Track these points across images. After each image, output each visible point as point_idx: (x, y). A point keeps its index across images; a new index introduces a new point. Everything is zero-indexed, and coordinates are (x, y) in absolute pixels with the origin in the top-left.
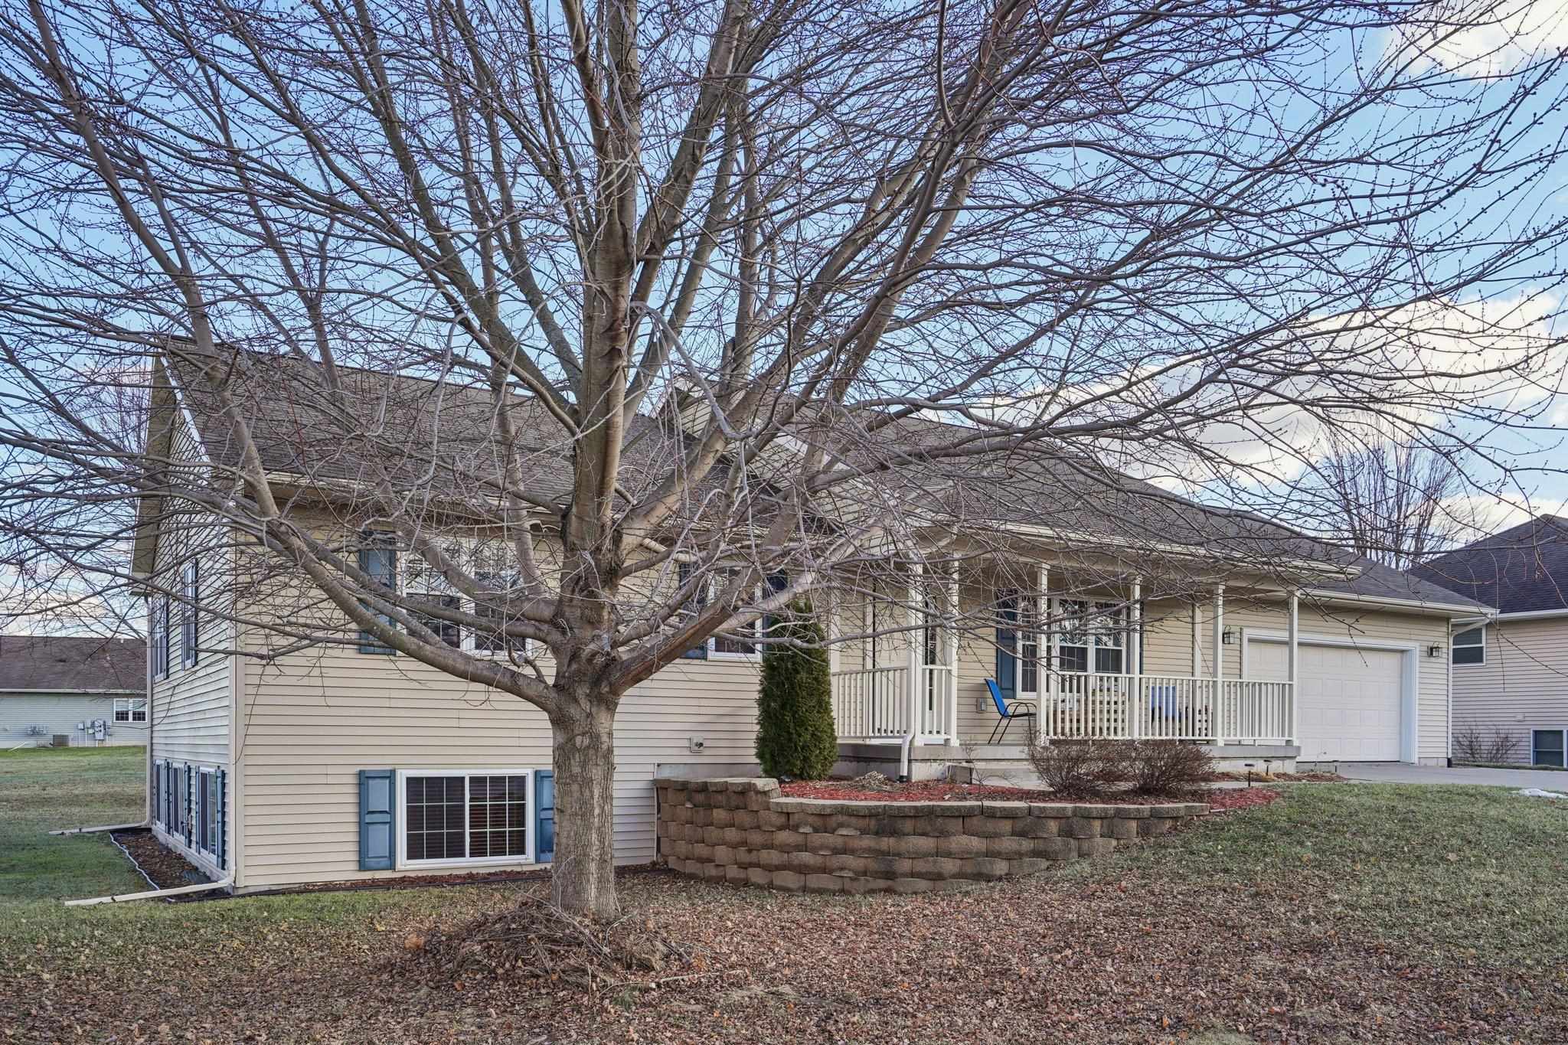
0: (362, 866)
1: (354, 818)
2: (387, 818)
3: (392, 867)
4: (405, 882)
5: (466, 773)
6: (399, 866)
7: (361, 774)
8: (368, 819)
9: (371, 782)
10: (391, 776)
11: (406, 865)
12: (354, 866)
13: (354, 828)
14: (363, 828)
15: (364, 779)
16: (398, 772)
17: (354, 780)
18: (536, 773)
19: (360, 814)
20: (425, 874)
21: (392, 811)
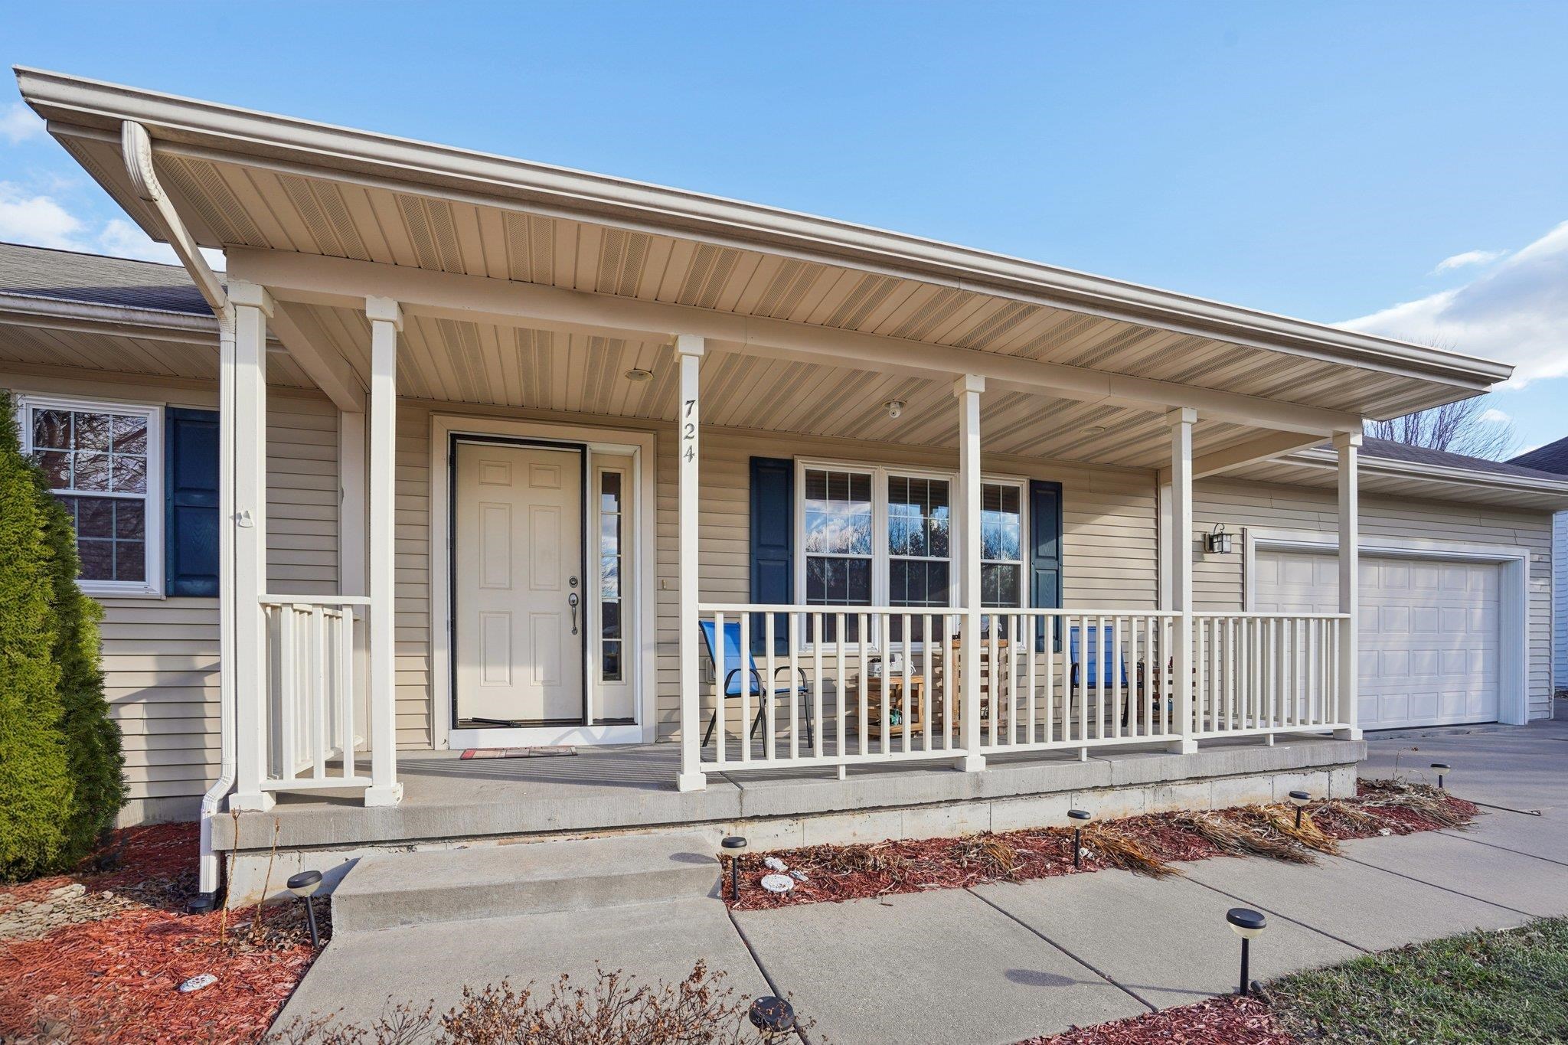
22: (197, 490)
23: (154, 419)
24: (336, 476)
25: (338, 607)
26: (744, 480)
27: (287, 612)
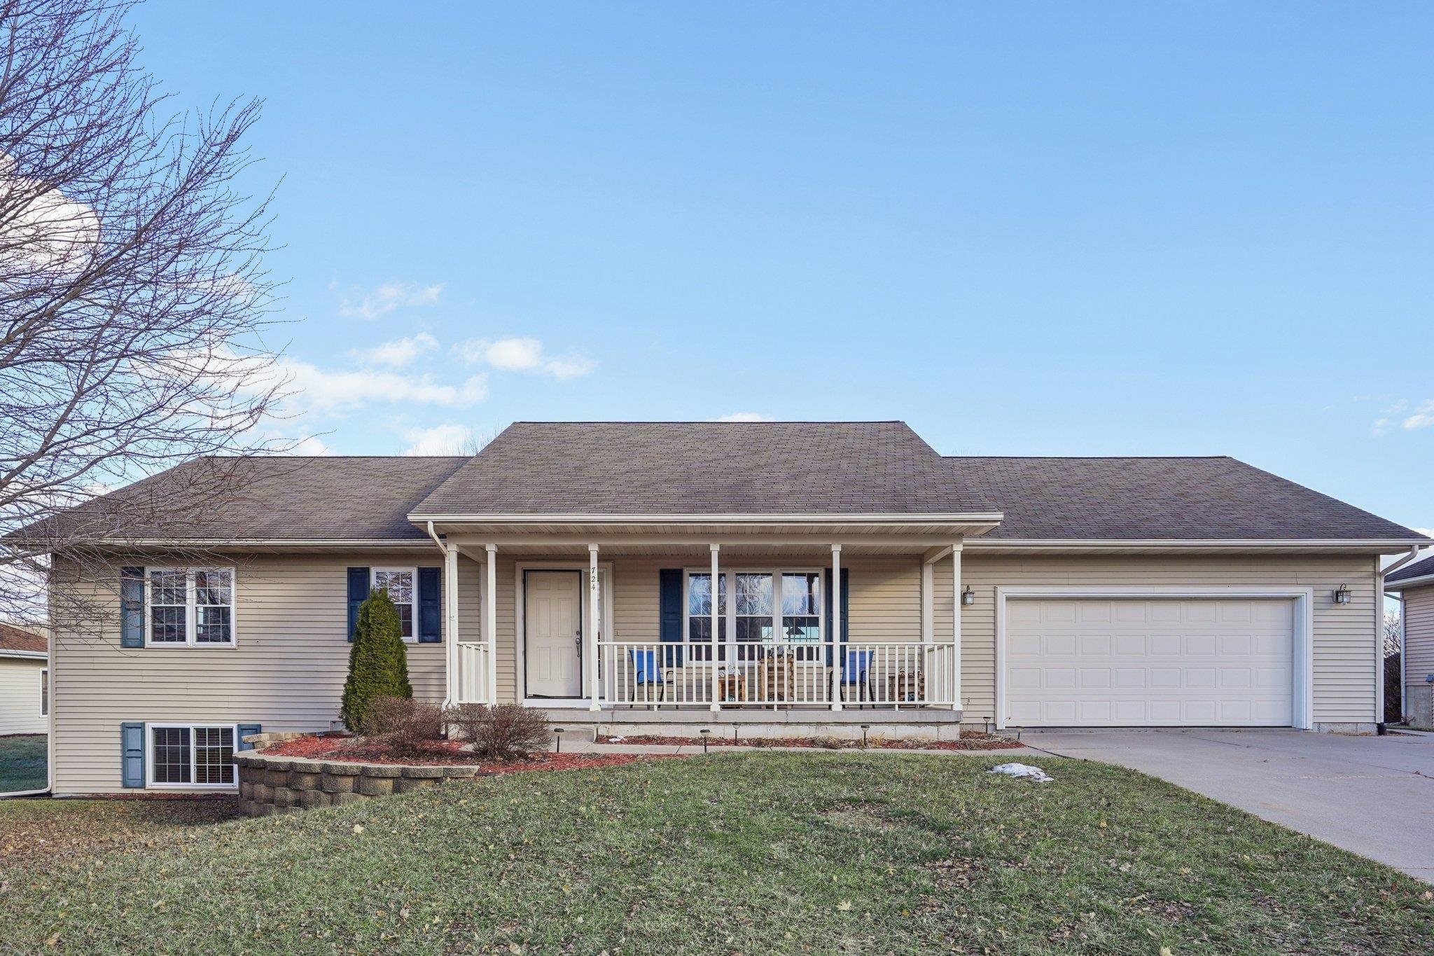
0: (125, 786)
1: (119, 754)
2: (139, 754)
3: (143, 786)
4: (151, 798)
5: (192, 726)
6: (147, 786)
7: (123, 725)
8: (128, 754)
9: (129, 730)
10: (141, 727)
11: (153, 786)
12: (120, 785)
13: (119, 760)
14: (125, 759)
15: (125, 728)
16: (147, 725)
17: (119, 729)
18: (239, 726)
19: (123, 750)
20: (165, 792)
21: (143, 750)
22: (429, 600)
23: (414, 572)
24: (479, 591)
25: (479, 645)
26: (658, 581)
27: (464, 647)
